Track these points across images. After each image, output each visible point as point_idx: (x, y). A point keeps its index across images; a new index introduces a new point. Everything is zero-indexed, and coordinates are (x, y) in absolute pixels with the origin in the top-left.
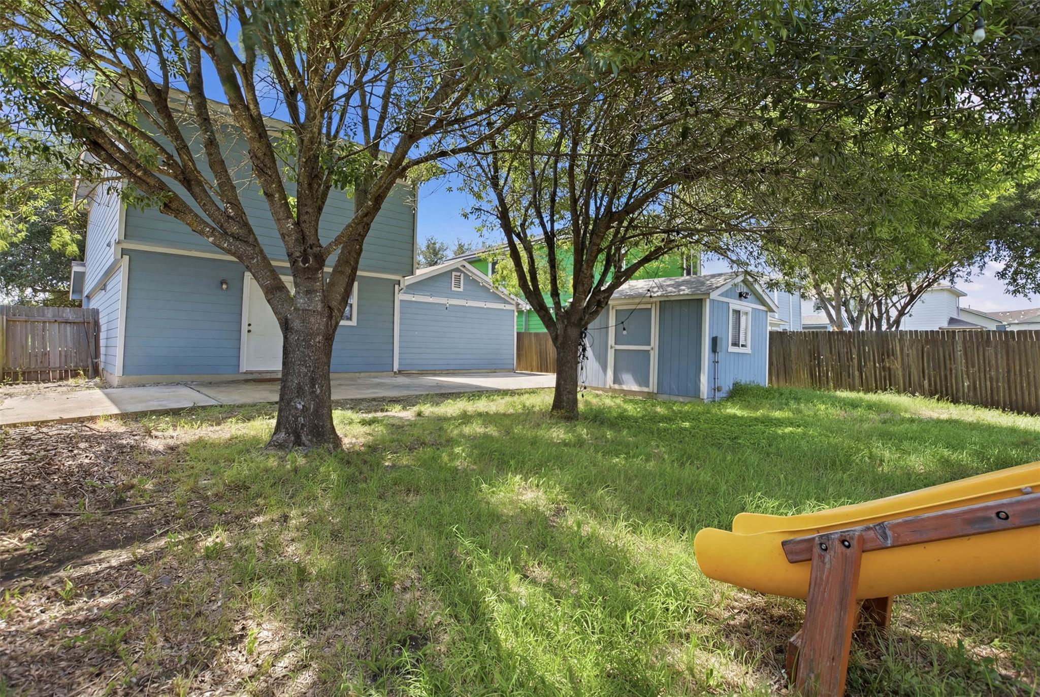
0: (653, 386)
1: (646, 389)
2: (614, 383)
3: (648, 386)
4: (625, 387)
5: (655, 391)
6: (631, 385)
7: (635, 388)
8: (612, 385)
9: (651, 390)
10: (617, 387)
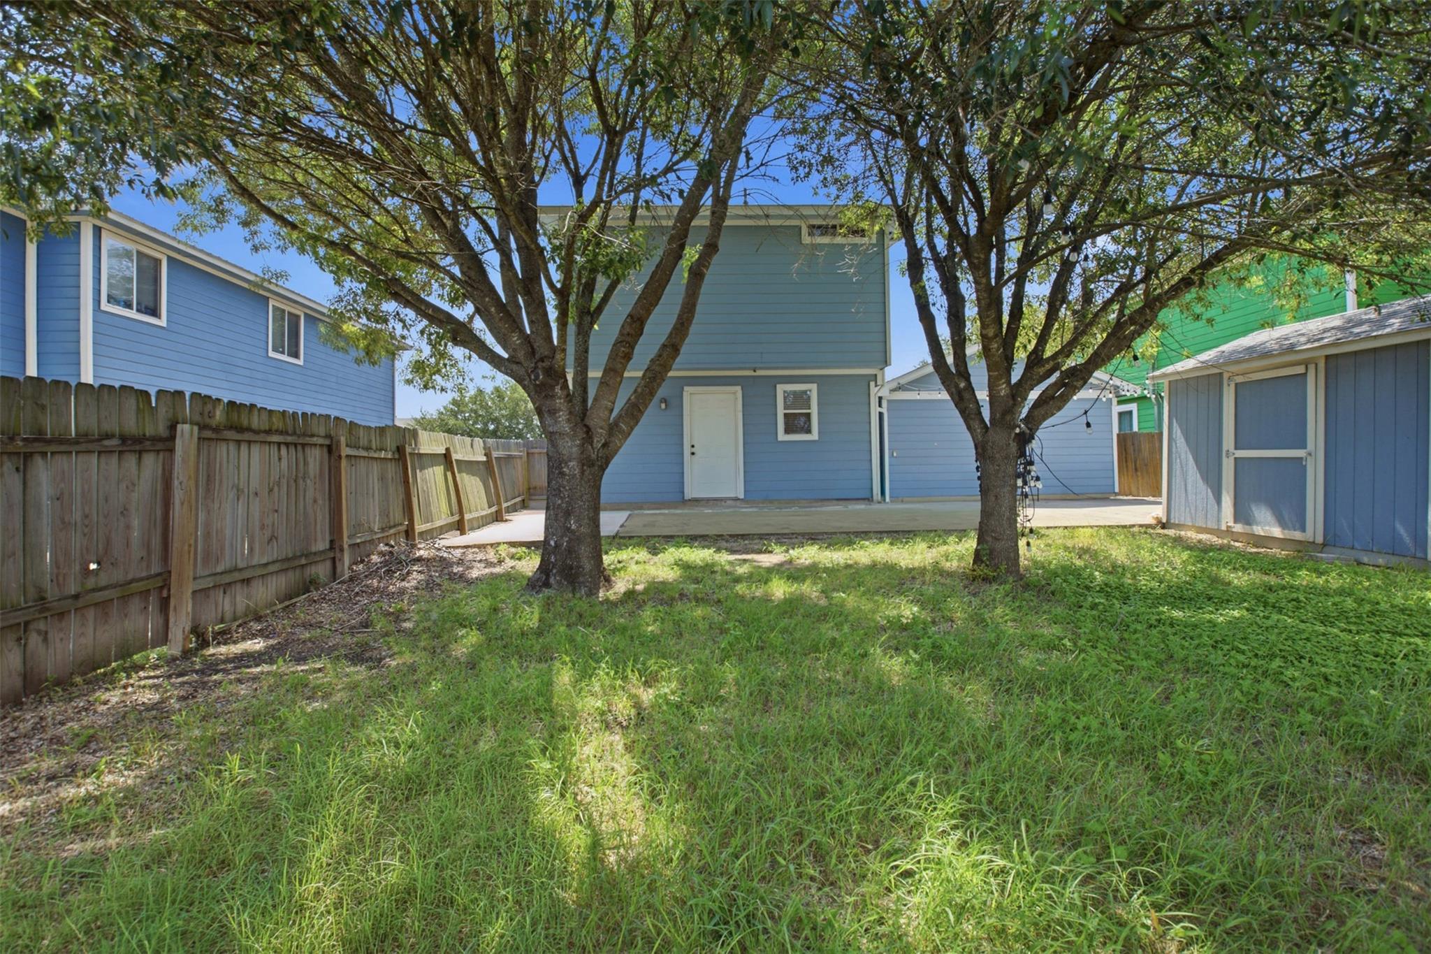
0: (1314, 529)
1: (1297, 535)
2: (1236, 521)
3: (1303, 529)
4: (1258, 530)
5: (1320, 540)
6: (1268, 526)
7: (1277, 532)
8: (1231, 524)
9: (1308, 536)
10: (1238, 528)
